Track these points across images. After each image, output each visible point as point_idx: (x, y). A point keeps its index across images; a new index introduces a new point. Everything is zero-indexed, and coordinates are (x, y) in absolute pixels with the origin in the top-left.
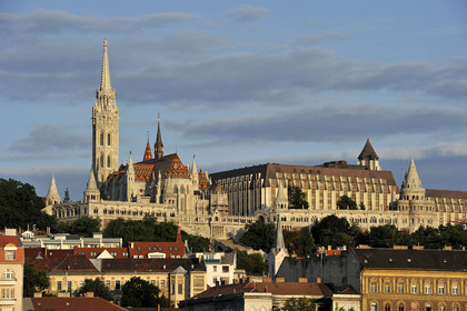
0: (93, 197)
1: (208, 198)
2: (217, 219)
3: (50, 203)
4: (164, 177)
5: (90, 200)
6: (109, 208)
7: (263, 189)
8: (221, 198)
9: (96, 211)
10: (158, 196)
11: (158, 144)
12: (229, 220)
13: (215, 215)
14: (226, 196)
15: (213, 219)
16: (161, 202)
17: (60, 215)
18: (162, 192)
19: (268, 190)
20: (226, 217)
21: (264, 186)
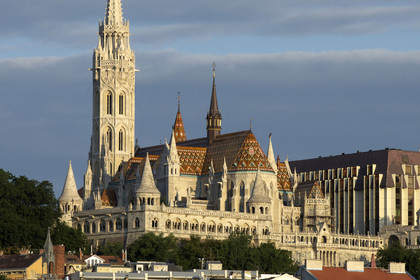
0: (151, 201)
1: (300, 204)
2: (325, 239)
3: (67, 208)
4: (233, 169)
5: (147, 207)
7: (381, 192)
8: (321, 205)
9: (155, 224)
11: (211, 116)
12: (353, 243)
13: (322, 233)
14: (328, 202)
15: (320, 240)
17: (87, 229)
18: (230, 193)
19: (391, 192)
20: (340, 237)
21: (384, 186)
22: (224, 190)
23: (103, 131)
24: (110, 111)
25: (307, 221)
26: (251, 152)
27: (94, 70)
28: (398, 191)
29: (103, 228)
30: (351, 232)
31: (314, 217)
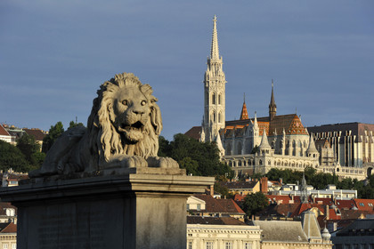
0: (267, 152)
2: (338, 170)
4: (288, 133)
5: (266, 154)
6: (277, 160)
7: (355, 144)
8: (330, 152)
9: (269, 163)
10: (284, 149)
11: (272, 106)
13: (337, 166)
15: (336, 170)
16: (287, 153)
17: (231, 164)
18: (287, 146)
19: (360, 145)
20: (345, 168)
21: (357, 142)
22: (284, 144)
23: (211, 113)
24: (214, 102)
25: (323, 160)
26: (297, 125)
27: (205, 82)
28: (364, 145)
29: (240, 164)
30: (347, 166)
31: (327, 158)
